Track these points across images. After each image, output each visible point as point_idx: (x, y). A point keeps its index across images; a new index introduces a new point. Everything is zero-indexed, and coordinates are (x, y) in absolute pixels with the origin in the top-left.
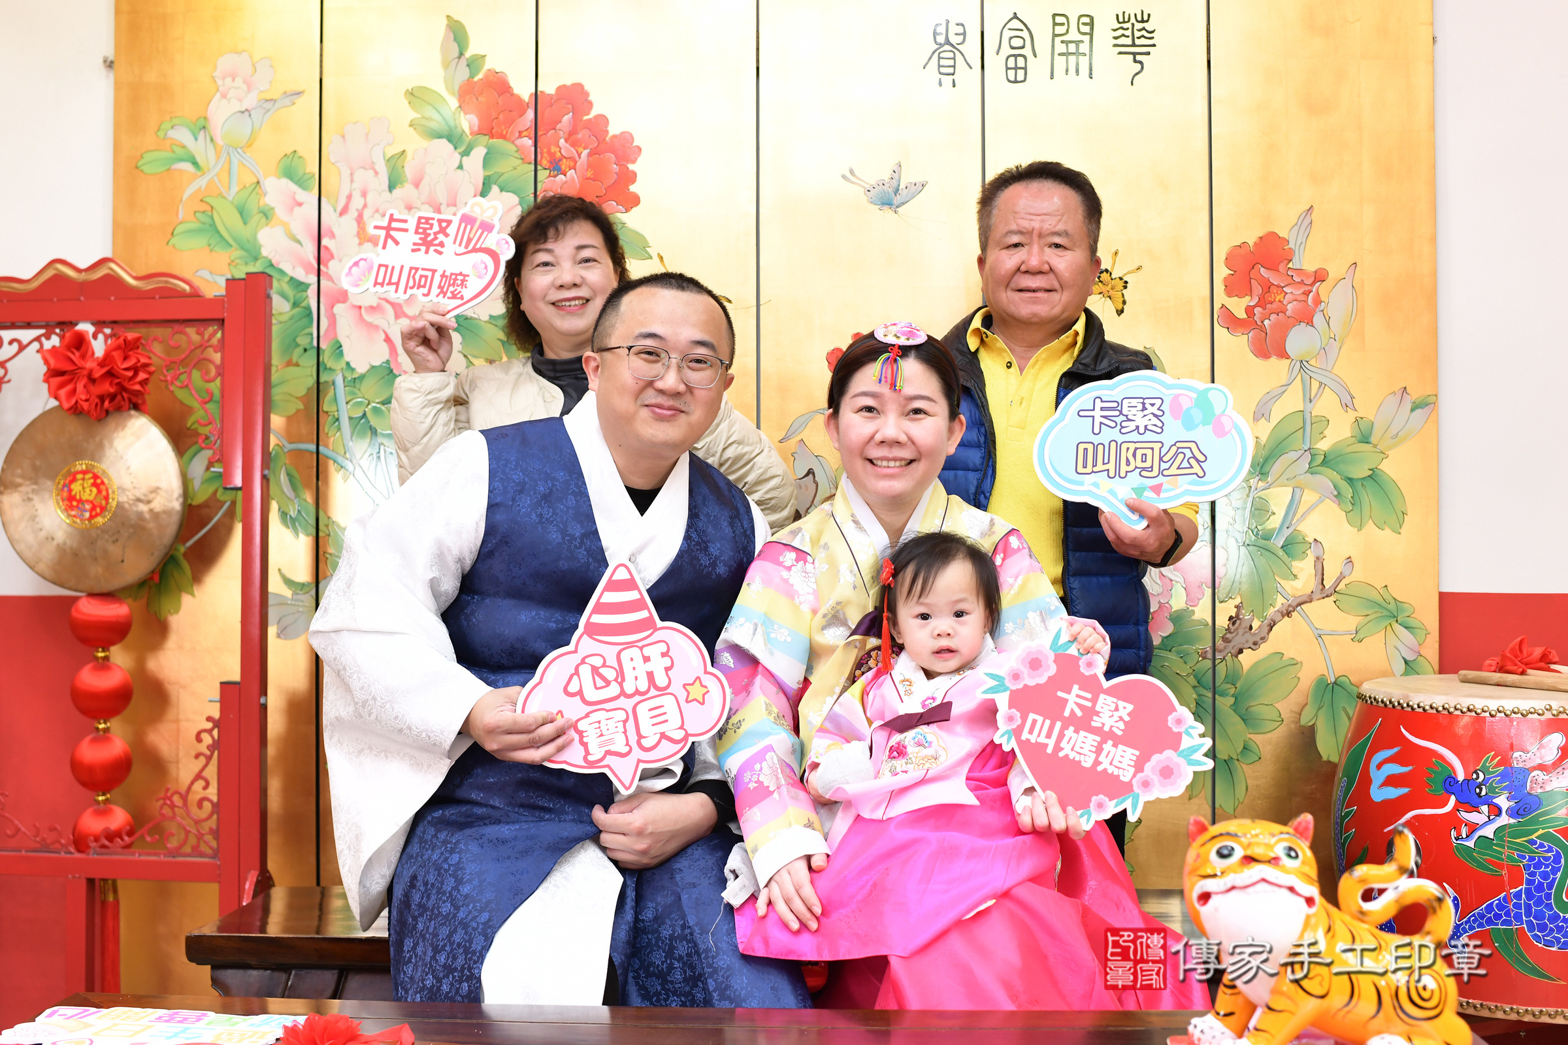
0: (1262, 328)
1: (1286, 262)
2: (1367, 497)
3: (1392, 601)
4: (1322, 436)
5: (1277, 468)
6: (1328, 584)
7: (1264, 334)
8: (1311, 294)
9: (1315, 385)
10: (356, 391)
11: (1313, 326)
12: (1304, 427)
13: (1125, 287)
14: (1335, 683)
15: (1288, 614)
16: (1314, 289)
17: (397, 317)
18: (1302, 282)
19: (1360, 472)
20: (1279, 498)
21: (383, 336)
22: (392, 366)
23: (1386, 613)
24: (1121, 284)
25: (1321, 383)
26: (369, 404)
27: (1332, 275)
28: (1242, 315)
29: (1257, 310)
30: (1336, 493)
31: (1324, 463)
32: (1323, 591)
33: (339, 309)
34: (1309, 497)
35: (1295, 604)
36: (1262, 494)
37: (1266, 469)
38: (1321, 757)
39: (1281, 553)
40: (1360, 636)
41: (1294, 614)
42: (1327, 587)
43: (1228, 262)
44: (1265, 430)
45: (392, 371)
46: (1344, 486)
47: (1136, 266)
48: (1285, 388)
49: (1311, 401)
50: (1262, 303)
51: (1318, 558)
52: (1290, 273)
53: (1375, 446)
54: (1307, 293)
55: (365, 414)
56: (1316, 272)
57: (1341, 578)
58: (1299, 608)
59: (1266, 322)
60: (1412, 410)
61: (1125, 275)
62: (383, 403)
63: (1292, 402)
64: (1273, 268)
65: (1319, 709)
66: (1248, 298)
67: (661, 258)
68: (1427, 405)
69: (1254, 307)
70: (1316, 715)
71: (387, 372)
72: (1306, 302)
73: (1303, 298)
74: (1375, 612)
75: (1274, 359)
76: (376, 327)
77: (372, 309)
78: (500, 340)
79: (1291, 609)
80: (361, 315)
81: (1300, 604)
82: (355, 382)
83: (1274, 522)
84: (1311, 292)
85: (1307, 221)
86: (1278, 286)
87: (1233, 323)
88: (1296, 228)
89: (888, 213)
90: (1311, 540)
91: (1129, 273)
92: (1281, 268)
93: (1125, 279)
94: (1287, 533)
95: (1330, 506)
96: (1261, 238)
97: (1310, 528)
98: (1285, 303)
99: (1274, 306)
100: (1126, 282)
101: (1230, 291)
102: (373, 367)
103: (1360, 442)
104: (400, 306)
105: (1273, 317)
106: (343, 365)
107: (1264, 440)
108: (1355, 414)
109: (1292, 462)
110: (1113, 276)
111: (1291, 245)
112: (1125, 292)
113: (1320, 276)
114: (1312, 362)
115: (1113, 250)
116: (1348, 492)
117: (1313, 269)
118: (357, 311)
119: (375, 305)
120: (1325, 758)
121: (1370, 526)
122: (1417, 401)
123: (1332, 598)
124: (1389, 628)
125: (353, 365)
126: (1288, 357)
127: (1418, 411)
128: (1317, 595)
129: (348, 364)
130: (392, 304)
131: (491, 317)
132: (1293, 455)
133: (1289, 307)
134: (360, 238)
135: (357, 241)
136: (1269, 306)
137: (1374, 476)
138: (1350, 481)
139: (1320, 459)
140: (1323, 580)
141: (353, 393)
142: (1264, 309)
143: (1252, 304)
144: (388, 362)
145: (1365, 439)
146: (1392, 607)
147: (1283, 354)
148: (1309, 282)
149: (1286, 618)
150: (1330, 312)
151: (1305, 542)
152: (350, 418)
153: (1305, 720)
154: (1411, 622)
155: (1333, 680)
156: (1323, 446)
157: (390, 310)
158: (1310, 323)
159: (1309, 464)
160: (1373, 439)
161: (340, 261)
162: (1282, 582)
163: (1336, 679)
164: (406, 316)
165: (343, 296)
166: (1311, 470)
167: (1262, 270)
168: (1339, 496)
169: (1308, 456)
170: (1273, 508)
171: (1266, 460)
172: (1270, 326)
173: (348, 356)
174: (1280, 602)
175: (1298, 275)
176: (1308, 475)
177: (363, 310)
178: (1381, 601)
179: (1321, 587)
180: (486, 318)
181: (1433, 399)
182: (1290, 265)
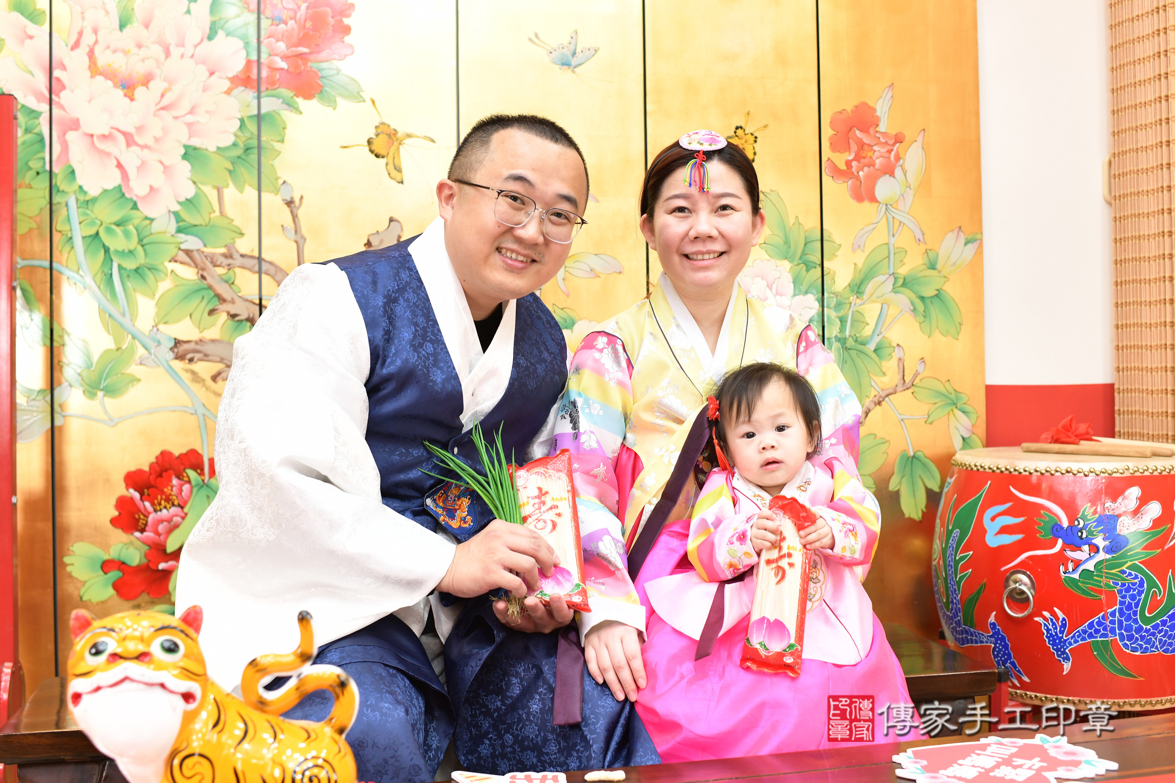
0: (858, 178)
1: (874, 126)
2: (935, 310)
3: (953, 392)
4: (902, 263)
5: (869, 288)
6: (907, 379)
7: (859, 183)
8: (893, 153)
9: (897, 224)
10: (88, 212)
11: (894, 177)
12: (889, 257)
13: (755, 141)
14: (914, 457)
15: (879, 403)
16: (895, 148)
17: (128, 145)
18: (886, 143)
19: (929, 292)
20: (871, 312)
21: (115, 163)
22: (124, 190)
23: (949, 401)
24: (753, 139)
25: (901, 222)
26: (102, 224)
27: (907, 138)
28: (843, 167)
29: (854, 164)
30: (912, 308)
31: (904, 284)
32: (906, 384)
33: (71, 136)
34: (892, 312)
35: (884, 395)
36: (860, 309)
37: (861, 290)
38: (903, 514)
39: (873, 355)
40: (930, 420)
41: (883, 403)
42: (907, 381)
43: (832, 124)
44: (860, 259)
45: (123, 195)
46: (918, 302)
47: (764, 124)
48: (874, 226)
49: (893, 236)
50: (857, 158)
51: (900, 359)
52: (878, 135)
53: (940, 272)
54: (890, 151)
55: (97, 234)
56: (896, 135)
57: (916, 374)
58: (887, 399)
59: (861, 173)
60: (966, 244)
61: (755, 131)
62: (118, 224)
63: (880, 237)
64: (865, 130)
65: (902, 477)
66: (847, 153)
67: (373, 102)
68: (975, 240)
69: (852, 161)
70: (900, 482)
71: (119, 195)
72: (889, 158)
73: (887, 155)
74: (941, 401)
75: (866, 204)
76: (108, 154)
77: (104, 137)
78: (227, 169)
79: (881, 399)
80: (93, 142)
81: (887, 395)
82: (88, 203)
83: (867, 331)
84: (892, 150)
85: (890, 94)
86: (869, 145)
87: (837, 173)
88: (881, 101)
89: (568, 72)
90: (895, 345)
91: (758, 129)
92: (871, 131)
93: (756, 134)
94: (877, 339)
95: (908, 318)
96: (856, 107)
97: (894, 335)
98: (874, 158)
99: (866, 161)
100: (756, 138)
101: (834, 147)
102: (105, 191)
103: (929, 268)
104: (131, 135)
105: (866, 169)
106: (76, 187)
107: (860, 265)
108: (923, 247)
109: (880, 285)
110: (746, 132)
111: (878, 113)
112: (756, 145)
113: (899, 139)
114: (894, 205)
115: (746, 111)
116: (920, 307)
117: (894, 132)
118: (89, 139)
119: (106, 133)
120: (907, 516)
121: (937, 334)
122: (969, 237)
123: (910, 391)
124: (951, 413)
125: (85, 188)
126: (877, 201)
127: (970, 246)
128: (900, 388)
129: (80, 187)
130: (124, 134)
131: (218, 148)
132: (881, 278)
133: (878, 162)
134: (92, 72)
135: (88, 74)
136: (862, 160)
137: (939, 295)
138: (922, 298)
139: (901, 281)
140: (904, 376)
141: (86, 214)
142: (859, 162)
143: (850, 158)
144: (120, 186)
145: (932, 266)
146: (953, 396)
147: (873, 199)
148: (891, 142)
149: (878, 406)
150: (907, 167)
151: (891, 346)
152: (84, 238)
153: (892, 486)
154: (968, 408)
155: (912, 454)
156: (903, 271)
157: (121, 139)
158: (892, 174)
159: (893, 285)
160: (939, 266)
161: (72, 91)
162: (874, 378)
163: (914, 453)
164: (137, 144)
165: (75, 125)
166: (894, 290)
167: (858, 132)
168: (914, 310)
169: (892, 279)
170: (868, 320)
171: (862, 283)
172: (864, 176)
173: (81, 179)
174: (874, 393)
175: (884, 137)
176: (893, 294)
177: (95, 138)
178: (944, 391)
179: (902, 381)
180: (214, 149)
181: (979, 236)
182: (878, 129)
